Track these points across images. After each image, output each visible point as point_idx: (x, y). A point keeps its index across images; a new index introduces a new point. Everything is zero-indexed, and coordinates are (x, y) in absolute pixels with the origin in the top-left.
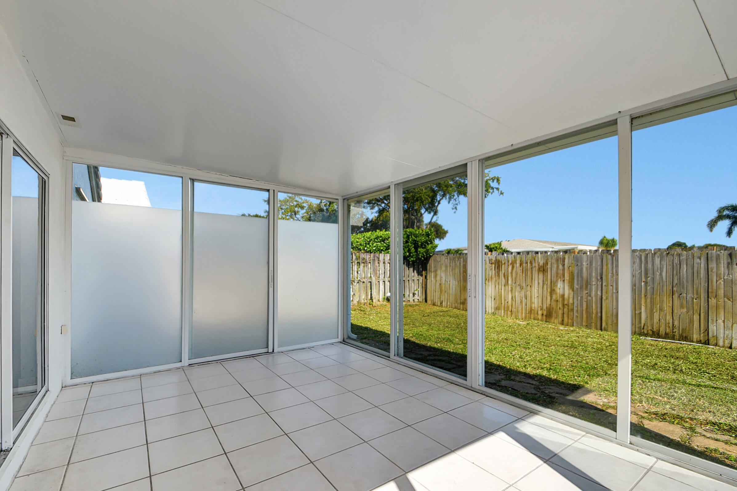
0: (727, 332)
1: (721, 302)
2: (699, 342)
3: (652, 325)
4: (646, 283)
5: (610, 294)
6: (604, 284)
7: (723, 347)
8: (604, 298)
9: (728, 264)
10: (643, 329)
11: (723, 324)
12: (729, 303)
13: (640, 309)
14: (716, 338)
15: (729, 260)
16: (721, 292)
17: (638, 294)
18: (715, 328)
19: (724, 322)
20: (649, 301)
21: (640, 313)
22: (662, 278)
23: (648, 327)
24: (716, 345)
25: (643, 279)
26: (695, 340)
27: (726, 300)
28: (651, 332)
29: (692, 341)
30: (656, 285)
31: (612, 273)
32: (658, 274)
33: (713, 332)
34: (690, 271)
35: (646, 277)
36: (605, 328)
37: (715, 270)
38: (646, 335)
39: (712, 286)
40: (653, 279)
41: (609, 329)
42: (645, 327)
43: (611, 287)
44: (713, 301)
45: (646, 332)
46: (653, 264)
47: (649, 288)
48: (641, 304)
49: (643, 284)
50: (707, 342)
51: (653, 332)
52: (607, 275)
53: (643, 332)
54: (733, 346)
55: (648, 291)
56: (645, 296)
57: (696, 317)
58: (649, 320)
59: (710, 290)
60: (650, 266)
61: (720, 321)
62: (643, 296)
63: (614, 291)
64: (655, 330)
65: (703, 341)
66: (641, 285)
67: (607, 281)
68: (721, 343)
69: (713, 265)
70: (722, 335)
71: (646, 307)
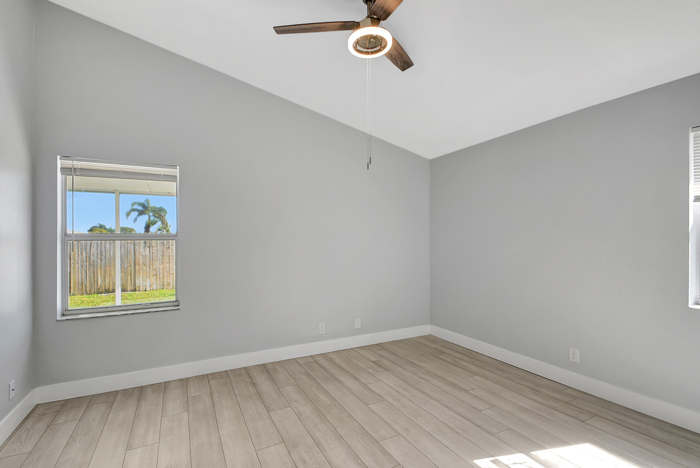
0: (144, 283)
1: (141, 268)
2: (131, 291)
3: (105, 286)
4: (101, 259)
5: (76, 269)
6: (72, 262)
7: (143, 291)
8: (72, 272)
9: (144, 246)
10: (100, 289)
11: (142, 279)
12: (145, 267)
13: (97, 277)
14: (139, 287)
15: (144, 245)
16: (141, 262)
17: (96, 268)
18: (138, 281)
19: (142, 278)
20: (103, 271)
21: (98, 279)
22: (111, 256)
23: (102, 287)
24: (139, 291)
25: (99, 257)
26: (129, 290)
27: (143, 266)
28: (104, 291)
29: (127, 291)
30: (107, 261)
31: (78, 254)
32: (108, 253)
33: (138, 284)
34: (126, 251)
35: (101, 255)
36: (73, 294)
37: (138, 250)
38: (101, 293)
39: (137, 259)
40: (105, 256)
41: (76, 293)
42: (101, 288)
43: (77, 264)
44: (137, 267)
45: (101, 291)
46: (105, 248)
47: (103, 263)
48: (98, 274)
49: (99, 260)
50: (135, 290)
51: (106, 290)
52: (74, 256)
53: (100, 292)
54: (147, 290)
55: (102, 265)
56: (101, 268)
57: (129, 277)
58: (103, 283)
59: (136, 261)
60: (103, 248)
61: (141, 278)
62: (99, 268)
63: (80, 267)
64: (107, 289)
65: (133, 290)
66: (98, 261)
67: (74, 260)
68: (141, 290)
69: (137, 248)
70: (142, 285)
71: (101, 275)
